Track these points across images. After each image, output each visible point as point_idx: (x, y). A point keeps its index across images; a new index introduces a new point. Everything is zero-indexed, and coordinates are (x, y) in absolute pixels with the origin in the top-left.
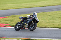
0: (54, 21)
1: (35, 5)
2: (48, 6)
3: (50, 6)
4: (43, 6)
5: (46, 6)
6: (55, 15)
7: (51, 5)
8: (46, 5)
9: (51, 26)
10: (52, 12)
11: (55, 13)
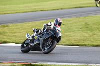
0: (72, 34)
1: (41, 7)
2: (62, 9)
3: (64, 9)
4: (54, 9)
5: (58, 10)
6: (73, 24)
7: (67, 7)
8: (58, 8)
9: (67, 43)
10: (69, 19)
11: (73, 22)
